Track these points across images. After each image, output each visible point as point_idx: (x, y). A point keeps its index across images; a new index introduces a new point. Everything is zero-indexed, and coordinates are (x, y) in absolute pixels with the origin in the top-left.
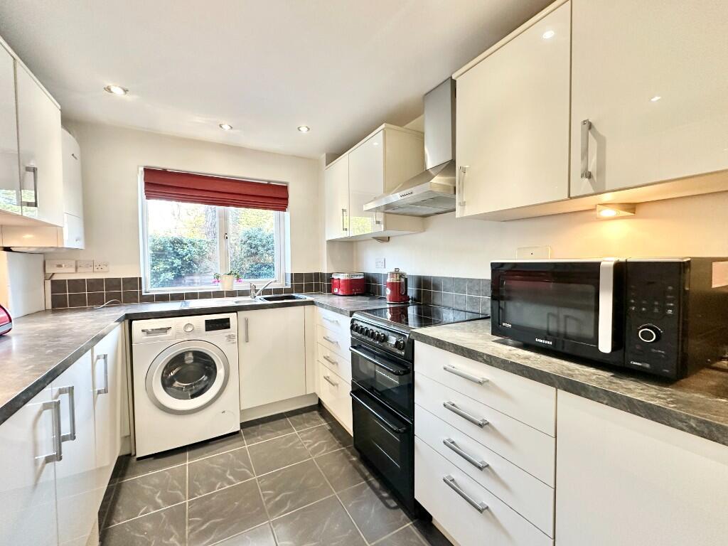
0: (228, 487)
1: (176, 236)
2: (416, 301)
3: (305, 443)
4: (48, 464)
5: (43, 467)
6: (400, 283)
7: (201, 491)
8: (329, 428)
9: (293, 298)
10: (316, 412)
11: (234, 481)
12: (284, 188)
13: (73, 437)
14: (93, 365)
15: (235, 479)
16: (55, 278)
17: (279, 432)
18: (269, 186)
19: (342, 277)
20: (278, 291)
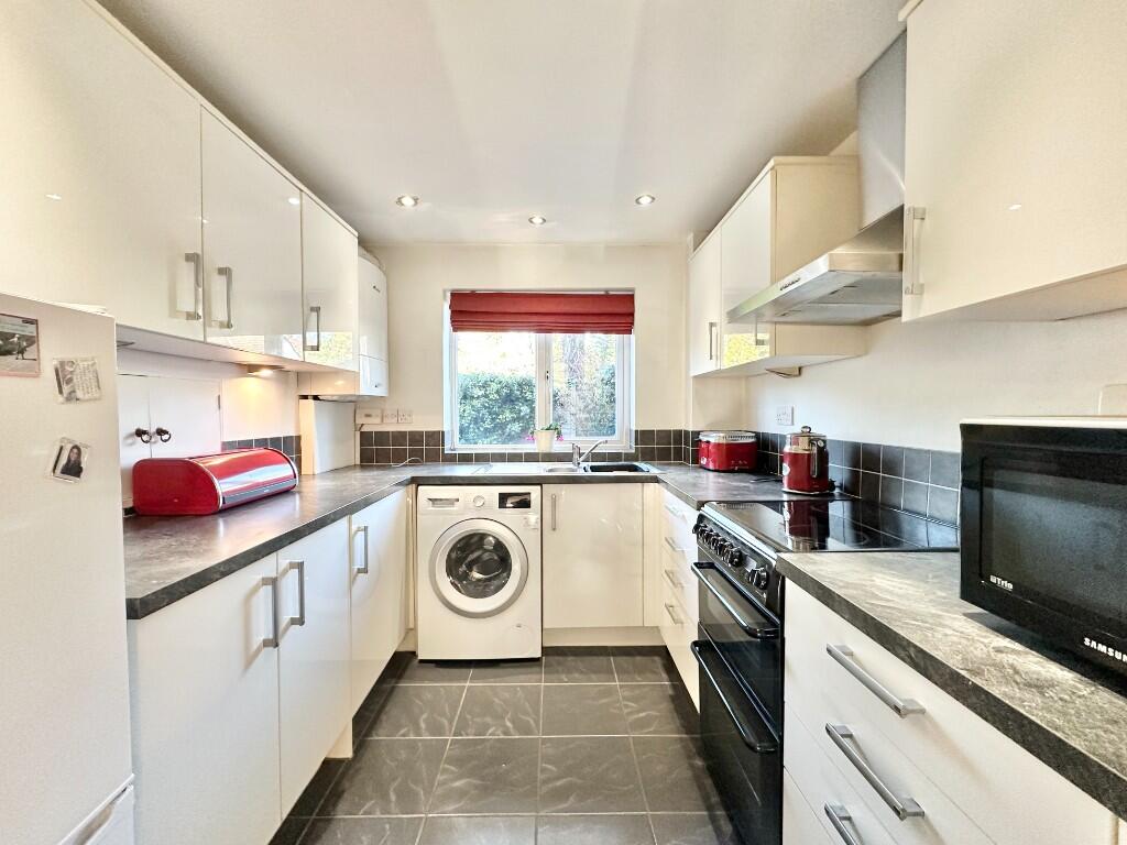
0: (502, 737)
1: (525, 376)
2: (849, 491)
3: (627, 706)
4: (266, 649)
5: (258, 651)
6: (809, 455)
7: (469, 731)
8: (671, 692)
9: (635, 469)
10: (657, 659)
11: (512, 730)
12: (628, 299)
13: (300, 621)
14: (351, 539)
15: (514, 727)
16: (365, 429)
17: (593, 676)
18: (607, 297)
19: (714, 438)
20: (616, 456)
